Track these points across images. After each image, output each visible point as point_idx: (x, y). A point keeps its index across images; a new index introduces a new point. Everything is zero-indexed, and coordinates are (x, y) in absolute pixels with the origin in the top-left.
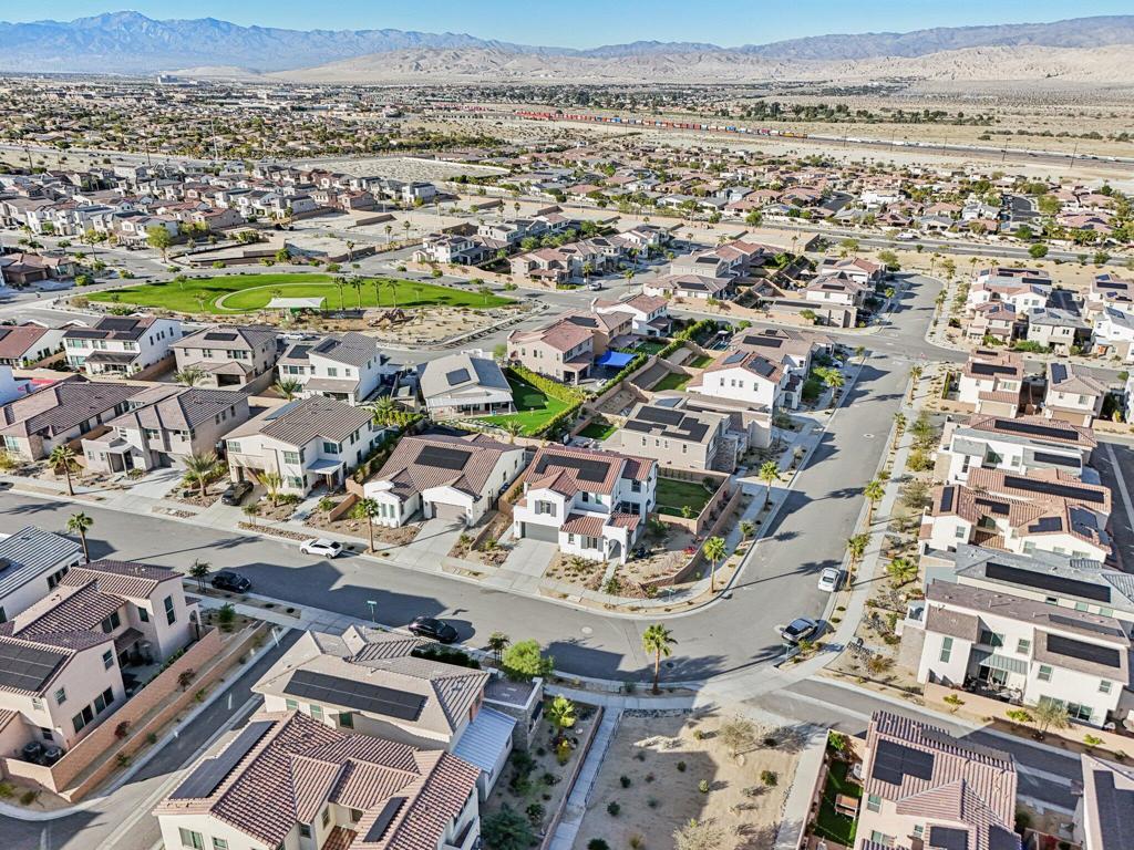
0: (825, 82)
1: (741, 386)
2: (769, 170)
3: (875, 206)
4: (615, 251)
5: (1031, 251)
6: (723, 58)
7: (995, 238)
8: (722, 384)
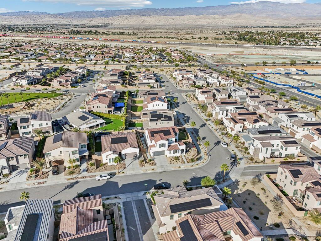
0: (86, 24)
1: (158, 106)
2: (95, 49)
3: (131, 57)
4: (80, 75)
5: (175, 65)
6: (52, 17)
7: (164, 63)
8: (153, 106)
